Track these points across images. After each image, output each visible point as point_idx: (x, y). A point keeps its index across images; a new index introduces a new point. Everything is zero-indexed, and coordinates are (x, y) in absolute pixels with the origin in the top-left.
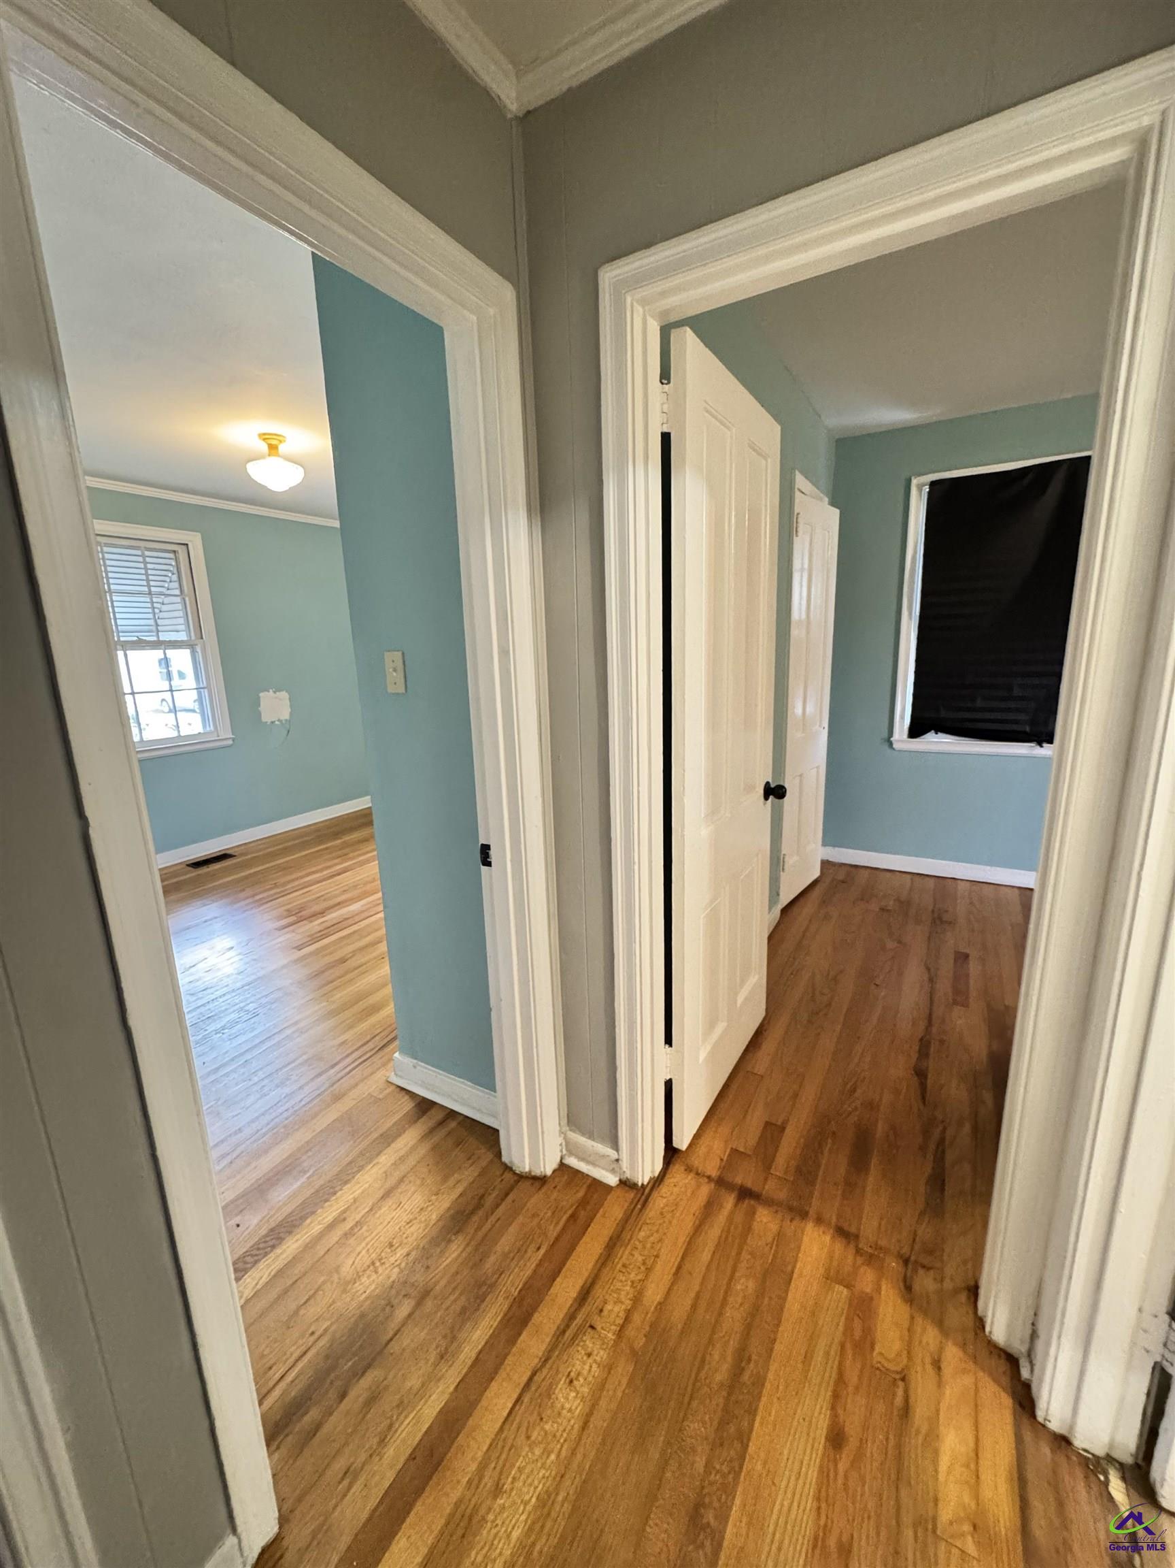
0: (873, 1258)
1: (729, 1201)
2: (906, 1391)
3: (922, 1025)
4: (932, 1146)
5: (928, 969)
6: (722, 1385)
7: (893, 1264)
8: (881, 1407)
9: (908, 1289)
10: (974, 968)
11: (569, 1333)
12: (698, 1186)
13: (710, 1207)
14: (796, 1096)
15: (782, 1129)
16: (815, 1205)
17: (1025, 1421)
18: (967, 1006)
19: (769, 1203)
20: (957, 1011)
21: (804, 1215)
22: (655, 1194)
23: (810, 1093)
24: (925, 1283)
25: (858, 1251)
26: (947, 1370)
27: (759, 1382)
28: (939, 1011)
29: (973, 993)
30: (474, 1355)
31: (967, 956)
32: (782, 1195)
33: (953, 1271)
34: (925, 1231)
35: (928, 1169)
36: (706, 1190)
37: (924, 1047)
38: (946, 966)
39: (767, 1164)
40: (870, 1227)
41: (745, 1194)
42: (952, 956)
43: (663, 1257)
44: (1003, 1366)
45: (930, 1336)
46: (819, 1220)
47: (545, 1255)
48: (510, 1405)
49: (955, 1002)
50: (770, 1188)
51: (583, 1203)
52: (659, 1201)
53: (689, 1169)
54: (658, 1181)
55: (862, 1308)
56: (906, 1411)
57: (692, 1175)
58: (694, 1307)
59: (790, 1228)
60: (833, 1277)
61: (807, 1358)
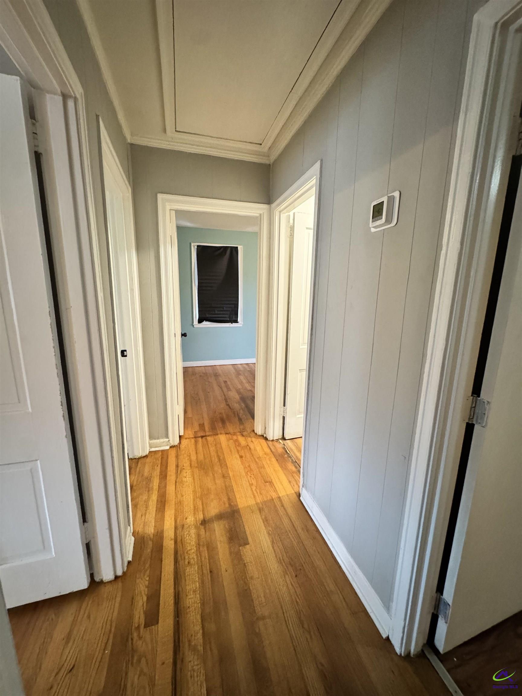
0: (235, 434)
1: (200, 439)
2: (249, 447)
3: (223, 396)
4: (236, 415)
5: (219, 386)
6: (217, 462)
7: (238, 434)
8: (246, 450)
9: (243, 435)
10: (229, 383)
11: (179, 472)
12: (191, 440)
13: (196, 442)
14: (203, 418)
15: (203, 424)
16: (219, 432)
17: (267, 441)
18: (231, 391)
19: (209, 436)
20: (229, 392)
21: (217, 434)
22: (181, 446)
23: (205, 416)
24: (245, 433)
25: (231, 435)
26: (253, 441)
27: (224, 458)
28: (226, 394)
29: (231, 388)
30: (157, 487)
31: (226, 381)
32: (211, 433)
33: (249, 430)
34: (242, 427)
35: (237, 418)
36: (193, 440)
37: (226, 400)
38: (223, 385)
39: (204, 431)
40: (231, 431)
41: (202, 437)
42: (223, 382)
43: (191, 453)
44: (262, 437)
45: (249, 439)
46: (221, 434)
47: (160, 466)
48: (174, 487)
49: (228, 391)
50: (207, 434)
51: (162, 454)
52: (182, 446)
53: (186, 439)
54: (180, 443)
55: (237, 441)
56: (250, 449)
57: (187, 439)
58: (204, 456)
59: (216, 437)
60: (228, 440)
61: (231, 451)
